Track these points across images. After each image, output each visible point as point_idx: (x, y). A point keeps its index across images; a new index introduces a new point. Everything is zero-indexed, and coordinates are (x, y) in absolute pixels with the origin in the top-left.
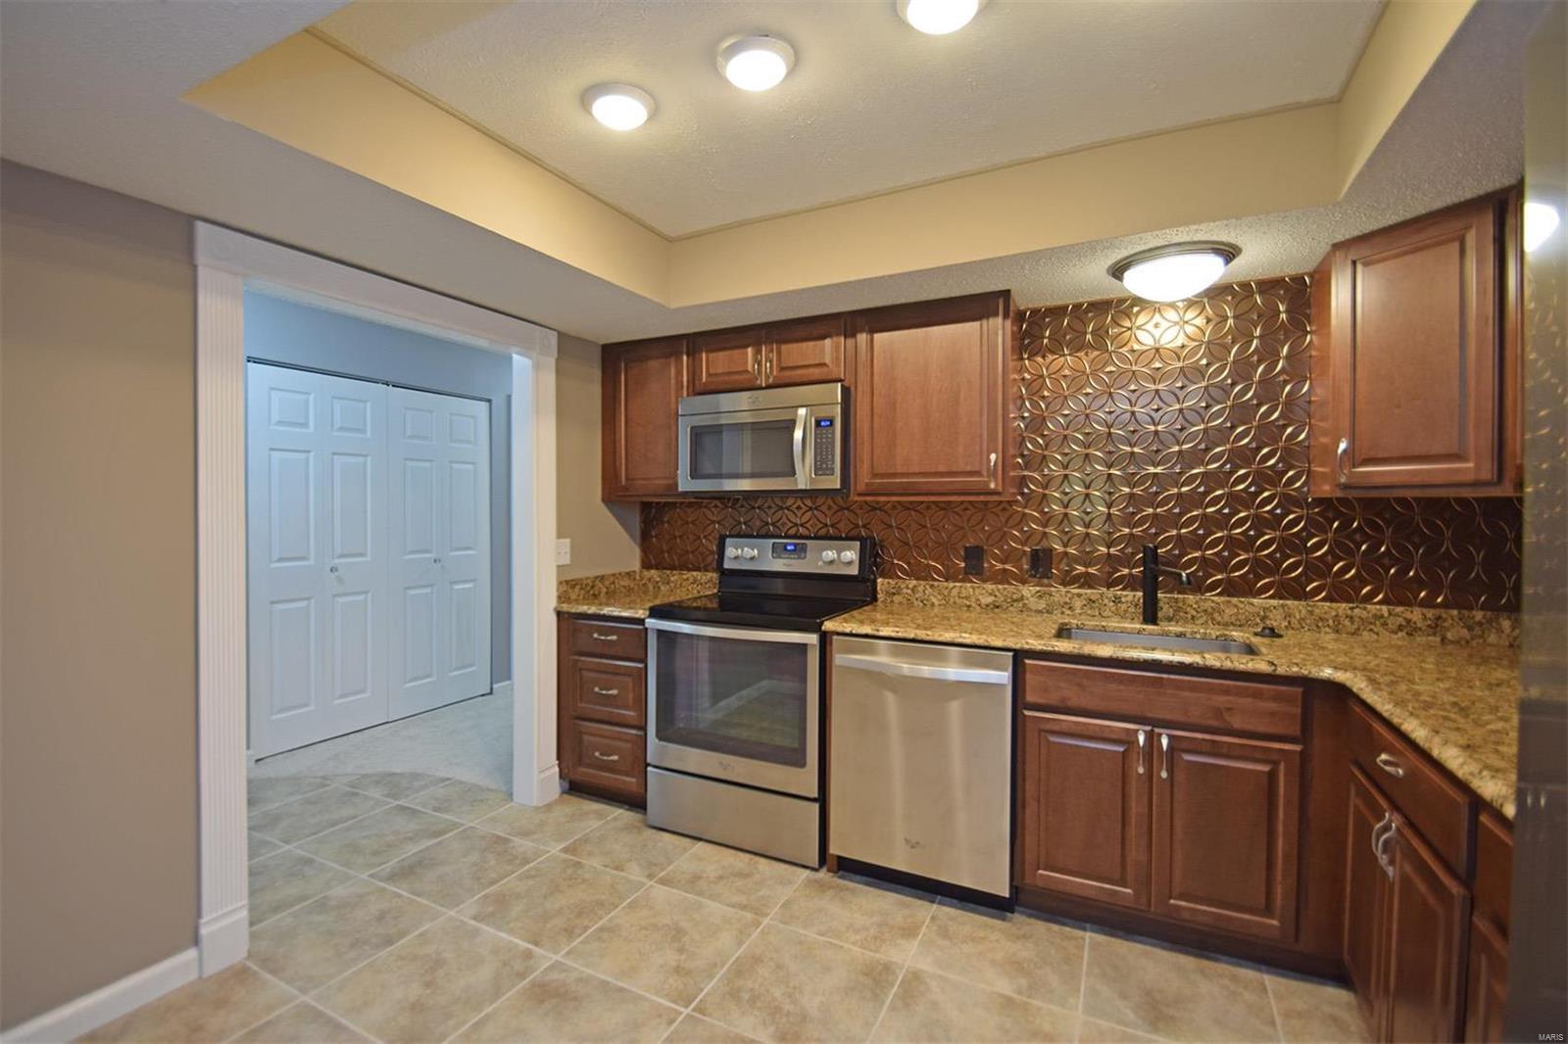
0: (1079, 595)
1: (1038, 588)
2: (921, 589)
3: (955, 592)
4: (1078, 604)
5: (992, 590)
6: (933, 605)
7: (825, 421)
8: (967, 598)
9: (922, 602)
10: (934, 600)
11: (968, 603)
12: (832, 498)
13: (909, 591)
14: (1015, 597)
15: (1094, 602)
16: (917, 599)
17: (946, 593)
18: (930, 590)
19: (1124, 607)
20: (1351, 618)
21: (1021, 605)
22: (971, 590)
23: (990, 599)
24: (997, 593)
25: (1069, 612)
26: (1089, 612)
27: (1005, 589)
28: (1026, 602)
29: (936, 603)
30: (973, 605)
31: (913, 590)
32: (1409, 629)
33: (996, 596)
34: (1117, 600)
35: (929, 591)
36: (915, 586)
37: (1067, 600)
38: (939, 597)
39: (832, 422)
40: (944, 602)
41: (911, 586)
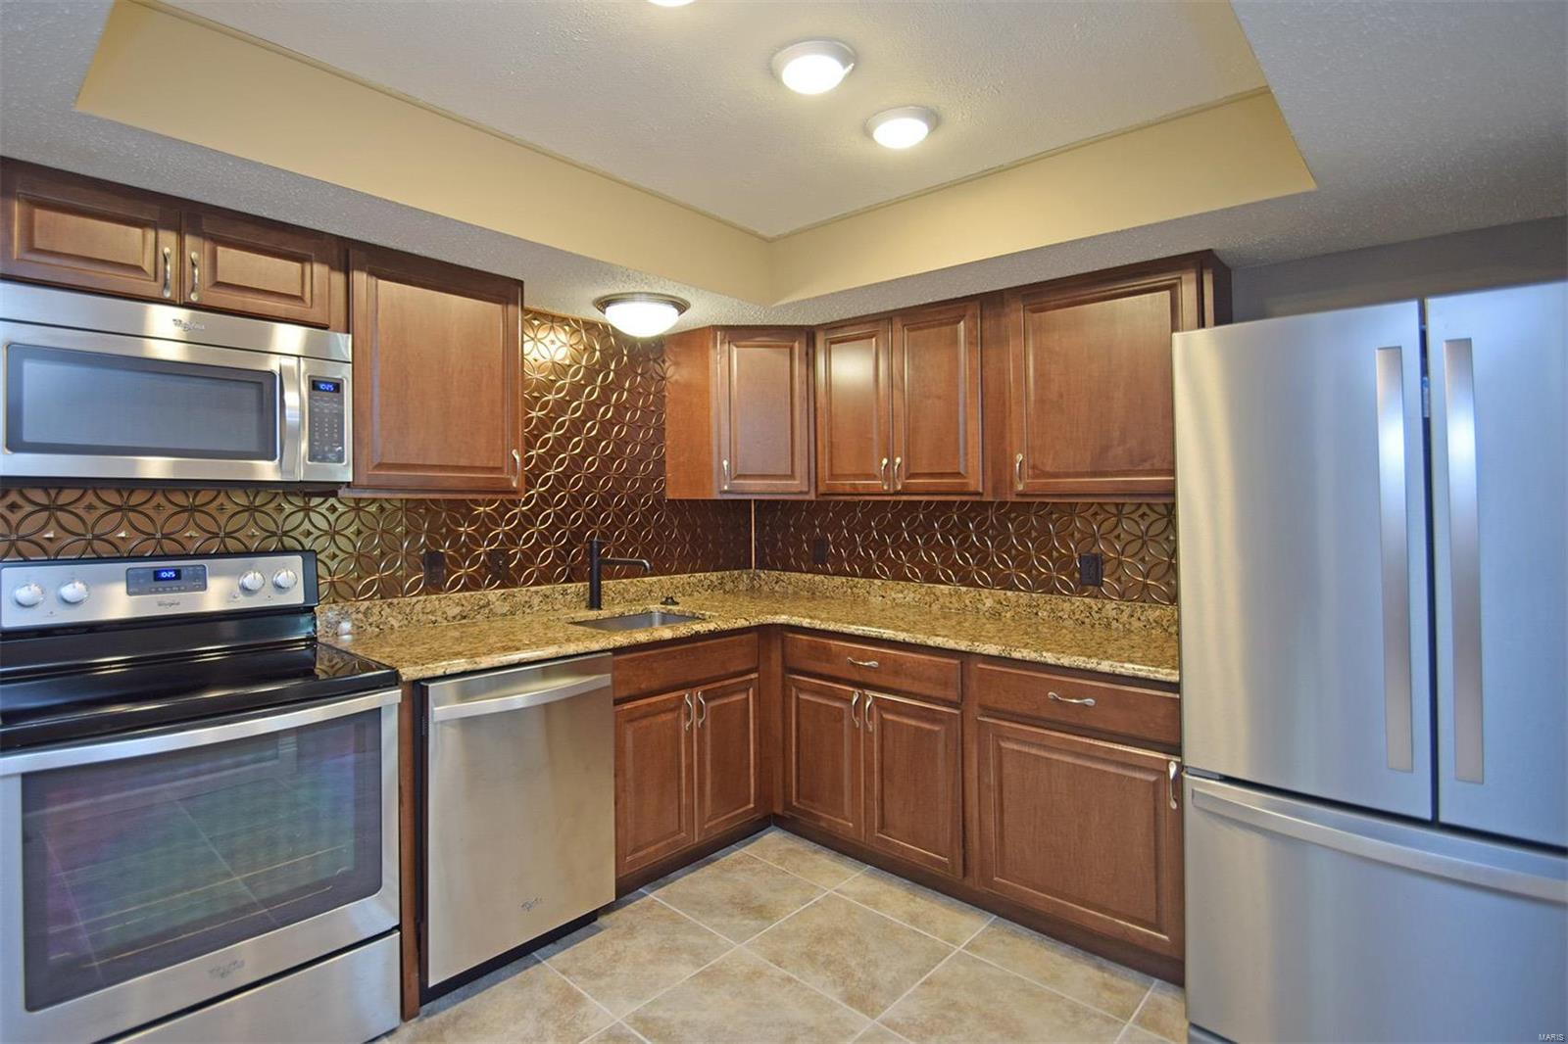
0: (537, 592)
1: (503, 591)
2: (376, 610)
3: (418, 607)
4: (536, 600)
5: (460, 599)
6: (392, 628)
7: (326, 383)
8: (432, 612)
9: (378, 627)
10: (393, 622)
11: (434, 618)
12: (227, 493)
13: (360, 616)
14: (481, 603)
15: (548, 597)
16: (371, 624)
17: (408, 611)
18: (389, 610)
19: (569, 597)
20: (689, 583)
21: (487, 611)
22: (437, 602)
23: (457, 610)
24: (464, 602)
25: (528, 611)
26: (545, 608)
27: (472, 596)
28: (492, 606)
29: (396, 625)
30: (439, 619)
31: (365, 614)
32: (712, 587)
33: (463, 605)
34: (564, 593)
35: (387, 611)
36: (368, 608)
37: (527, 599)
38: (400, 617)
39: (337, 387)
40: (406, 622)
41: (362, 609)
